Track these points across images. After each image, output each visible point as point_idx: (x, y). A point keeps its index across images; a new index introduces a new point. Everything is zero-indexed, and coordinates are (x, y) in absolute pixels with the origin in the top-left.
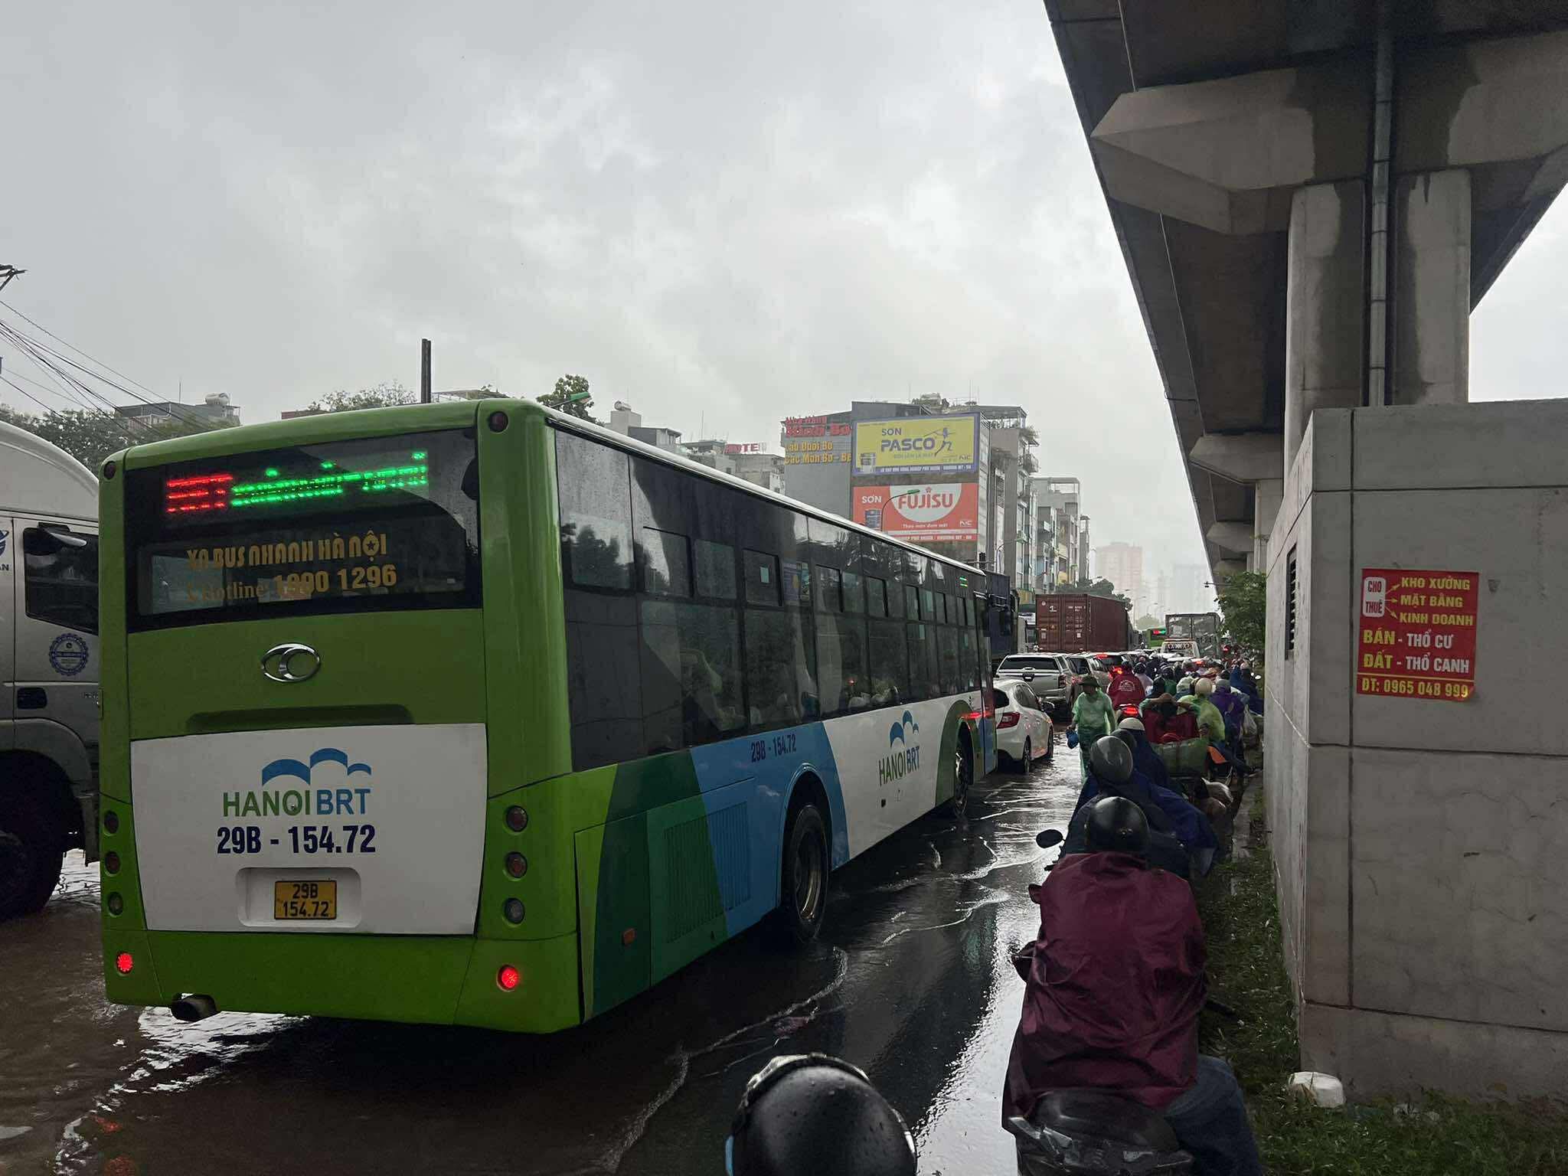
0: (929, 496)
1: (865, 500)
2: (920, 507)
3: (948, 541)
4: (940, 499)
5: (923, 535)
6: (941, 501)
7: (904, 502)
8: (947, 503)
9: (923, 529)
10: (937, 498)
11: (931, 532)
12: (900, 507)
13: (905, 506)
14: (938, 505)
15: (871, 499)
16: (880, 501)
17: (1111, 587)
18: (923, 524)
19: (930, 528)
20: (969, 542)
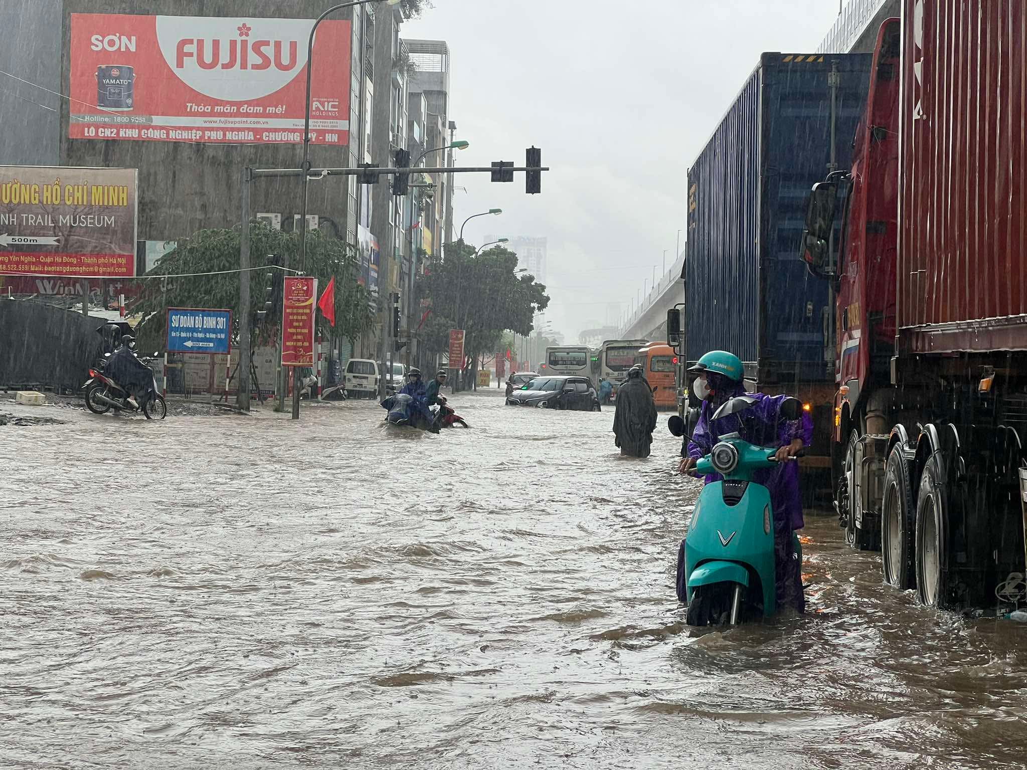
0: (244, 43)
1: (98, 43)
2: (224, 66)
3: (287, 143)
4: (269, 51)
5: (232, 130)
6: (271, 55)
7: (191, 55)
8: (286, 60)
9: (231, 115)
10: (263, 49)
11: (250, 123)
12: (180, 64)
13: (190, 63)
14: (266, 64)
15: (111, 43)
16: (133, 48)
17: (512, 259)
18: (232, 104)
19: (247, 115)
20: (332, 145)
